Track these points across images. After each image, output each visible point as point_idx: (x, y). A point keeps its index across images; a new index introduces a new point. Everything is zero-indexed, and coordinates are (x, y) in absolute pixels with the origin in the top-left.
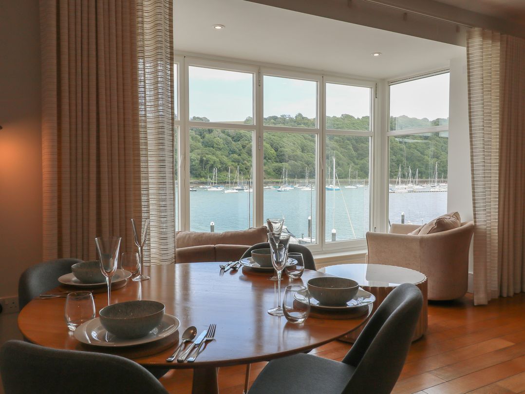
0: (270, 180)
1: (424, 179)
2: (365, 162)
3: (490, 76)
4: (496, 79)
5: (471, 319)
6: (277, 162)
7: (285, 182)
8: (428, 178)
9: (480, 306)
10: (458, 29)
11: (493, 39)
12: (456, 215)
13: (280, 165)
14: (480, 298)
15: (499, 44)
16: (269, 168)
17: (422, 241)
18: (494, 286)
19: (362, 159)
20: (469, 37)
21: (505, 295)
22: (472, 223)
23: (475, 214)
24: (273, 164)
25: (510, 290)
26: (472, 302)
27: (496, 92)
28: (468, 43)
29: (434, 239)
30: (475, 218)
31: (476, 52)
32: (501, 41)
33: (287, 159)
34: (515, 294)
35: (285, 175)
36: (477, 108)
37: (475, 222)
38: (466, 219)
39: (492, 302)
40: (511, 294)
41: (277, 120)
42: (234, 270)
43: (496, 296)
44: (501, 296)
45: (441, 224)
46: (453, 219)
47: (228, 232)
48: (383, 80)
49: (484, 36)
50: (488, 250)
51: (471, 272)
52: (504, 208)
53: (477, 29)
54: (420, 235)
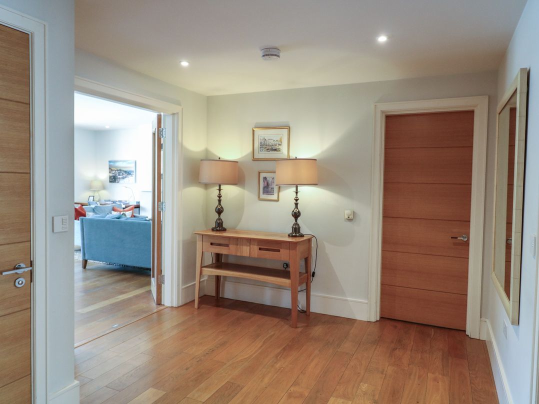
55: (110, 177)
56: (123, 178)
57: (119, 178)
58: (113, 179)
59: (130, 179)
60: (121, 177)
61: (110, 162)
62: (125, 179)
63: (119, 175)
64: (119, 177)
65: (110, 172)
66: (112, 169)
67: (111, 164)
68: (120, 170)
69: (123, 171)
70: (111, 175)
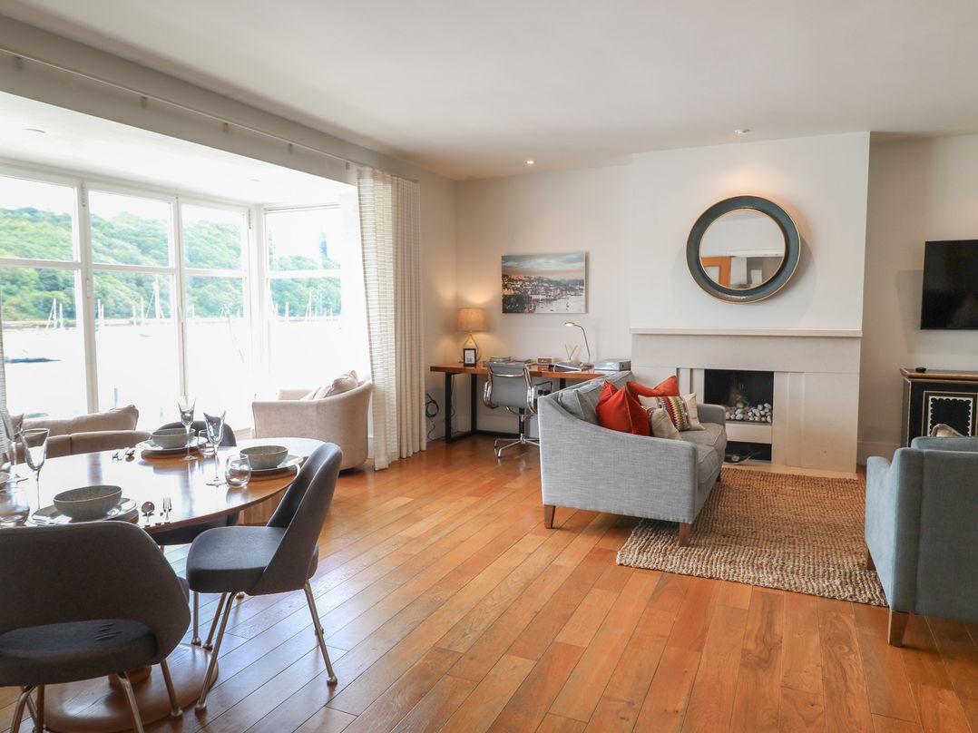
0: (29, 322)
1: (298, 317)
2: (206, 291)
3: (383, 222)
4: (389, 223)
5: (372, 485)
6: (40, 289)
7: (58, 326)
8: (304, 315)
9: (381, 470)
10: (347, 166)
11: (384, 180)
12: (353, 374)
13: (48, 294)
14: (381, 462)
15: (390, 186)
16: (25, 300)
17: (319, 406)
18: (394, 448)
19: (200, 287)
20: (360, 176)
21: (404, 456)
22: (370, 381)
23: (373, 372)
24: (32, 294)
25: (409, 451)
26: (373, 467)
27: (389, 239)
28: (359, 183)
29: (332, 403)
30: (373, 376)
31: (367, 192)
32: (392, 183)
33: (62, 285)
34: (414, 453)
35: (58, 312)
36: (371, 256)
37: (373, 380)
38: (364, 378)
39: (392, 465)
40: (411, 454)
41: (35, 214)
42: (130, 457)
43: (396, 458)
44: (401, 458)
45: (339, 386)
46: (350, 379)
47: (82, 417)
48: (258, 206)
49: (374, 176)
50: (387, 409)
51: (370, 436)
52: (401, 360)
53: (367, 169)
54: (316, 399)
55: (506, 300)
56: (549, 301)
57: (537, 300)
58: (514, 304)
59: (574, 303)
60: (540, 297)
61: (505, 259)
62: (554, 303)
63: (535, 292)
64: (534, 297)
65: (505, 286)
66: (514, 277)
67: (510, 264)
68: (540, 280)
69: (549, 282)
70: (507, 292)
